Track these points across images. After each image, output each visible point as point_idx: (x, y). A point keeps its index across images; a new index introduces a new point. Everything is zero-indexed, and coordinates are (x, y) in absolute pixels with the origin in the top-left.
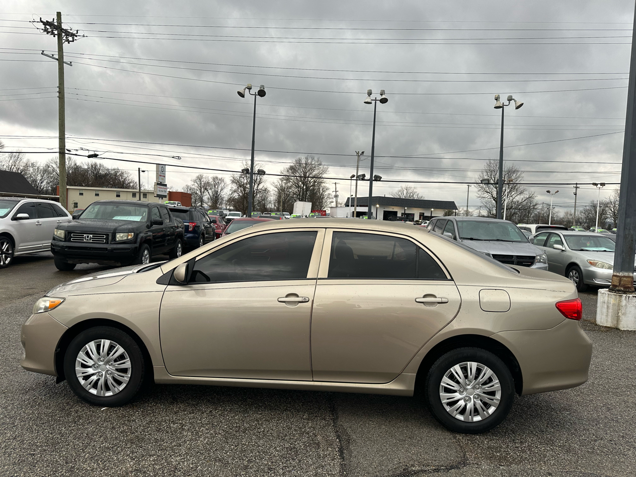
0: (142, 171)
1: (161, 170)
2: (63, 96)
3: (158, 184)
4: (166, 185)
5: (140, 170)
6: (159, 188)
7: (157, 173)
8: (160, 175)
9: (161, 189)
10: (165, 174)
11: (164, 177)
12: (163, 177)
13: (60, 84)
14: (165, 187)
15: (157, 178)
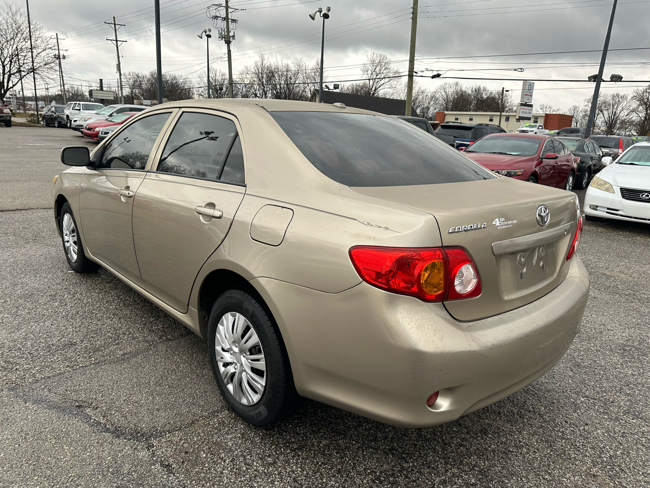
0: (506, 91)
1: (528, 87)
2: (416, 16)
3: (522, 105)
4: (531, 106)
5: (505, 89)
6: (523, 109)
7: (523, 93)
8: (526, 95)
9: (525, 111)
10: (532, 93)
11: (531, 96)
12: (529, 97)
13: (414, 4)
14: (530, 108)
15: (522, 98)
